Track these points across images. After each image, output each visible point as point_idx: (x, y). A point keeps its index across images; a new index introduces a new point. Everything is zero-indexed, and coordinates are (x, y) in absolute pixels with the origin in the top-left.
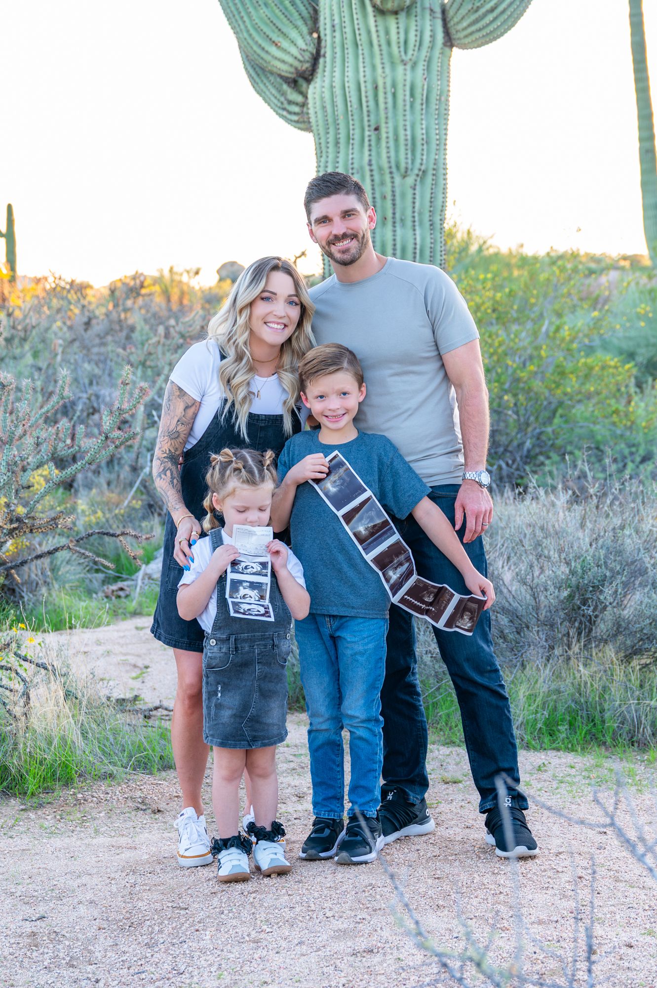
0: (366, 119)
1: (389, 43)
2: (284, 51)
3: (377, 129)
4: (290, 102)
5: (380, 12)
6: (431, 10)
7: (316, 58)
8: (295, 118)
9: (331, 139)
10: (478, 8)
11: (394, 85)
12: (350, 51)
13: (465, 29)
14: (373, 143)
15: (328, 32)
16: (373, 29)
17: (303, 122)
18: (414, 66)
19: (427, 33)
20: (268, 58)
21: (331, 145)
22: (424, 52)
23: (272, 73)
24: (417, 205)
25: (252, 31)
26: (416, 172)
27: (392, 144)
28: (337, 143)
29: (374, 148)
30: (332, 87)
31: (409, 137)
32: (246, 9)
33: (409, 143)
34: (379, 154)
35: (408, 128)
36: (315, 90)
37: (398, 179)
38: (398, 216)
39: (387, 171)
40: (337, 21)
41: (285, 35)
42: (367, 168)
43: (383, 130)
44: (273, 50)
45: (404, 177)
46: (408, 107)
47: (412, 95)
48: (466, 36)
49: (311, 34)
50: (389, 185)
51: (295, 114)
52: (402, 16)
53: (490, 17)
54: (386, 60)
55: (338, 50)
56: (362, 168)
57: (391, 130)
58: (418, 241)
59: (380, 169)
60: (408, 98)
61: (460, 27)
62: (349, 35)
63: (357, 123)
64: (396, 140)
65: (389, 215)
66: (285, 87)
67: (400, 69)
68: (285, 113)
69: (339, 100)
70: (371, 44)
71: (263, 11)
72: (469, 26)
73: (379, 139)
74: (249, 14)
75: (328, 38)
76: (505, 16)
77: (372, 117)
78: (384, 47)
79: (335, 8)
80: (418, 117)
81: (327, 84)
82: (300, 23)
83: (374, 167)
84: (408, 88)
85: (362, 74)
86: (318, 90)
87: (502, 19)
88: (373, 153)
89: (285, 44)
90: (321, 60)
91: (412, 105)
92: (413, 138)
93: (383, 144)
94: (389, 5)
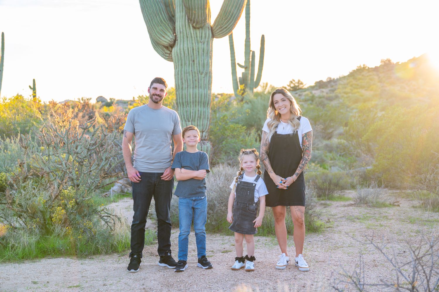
0: (190, 58)
1: (197, 37)
2: (166, 39)
3: (193, 61)
4: (166, 53)
5: (194, 28)
6: (208, 28)
7: (175, 41)
8: (167, 58)
9: (180, 64)
10: (222, 27)
11: (198, 49)
12: (186, 39)
13: (218, 33)
14: (192, 65)
15: (179, 33)
16: (192, 33)
17: (170, 59)
18: (204, 44)
19: (207, 34)
20: (161, 41)
21: (180, 66)
22: (206, 40)
23: (161, 45)
24: (205, 82)
25: (157, 33)
26: (205, 73)
27: (198, 65)
28: (182, 65)
29: (193, 66)
30: (180, 49)
31: (203, 63)
32: (155, 27)
33: (203, 65)
34: (194, 68)
35: (202, 61)
36: (174, 50)
37: (200, 75)
38: (200, 86)
39: (197, 73)
40: (181, 30)
41: (166, 34)
42: (191, 72)
43: (195, 61)
44: (163, 38)
45: (201, 74)
46: (202, 55)
47: (203, 51)
48: (218, 35)
49: (173, 34)
50: (197, 77)
51: (167, 56)
52: (200, 29)
53: (225, 30)
54: (196, 42)
55: (182, 39)
56: (189, 72)
57: (198, 61)
58: (205, 93)
59: (195, 72)
60: (202, 52)
61: (216, 32)
62: (185, 35)
63: (188, 59)
64: (199, 64)
65: (197, 85)
66: (164, 49)
67: (200, 44)
68: (164, 56)
69: (182, 53)
70: (192, 37)
71: (160, 27)
72: (219, 32)
73: (194, 64)
75: (179, 35)
76: (229, 29)
77: (192, 58)
78: (196, 38)
79: (181, 27)
80: (205, 58)
81: (179, 48)
82: (170, 31)
83: (193, 72)
84: (202, 49)
85: (189, 45)
86: (176, 50)
87: (228, 30)
88: (193, 68)
89: (166, 37)
90: (177, 41)
91: (203, 54)
92: (204, 64)
93: (196, 65)
94: (198, 26)
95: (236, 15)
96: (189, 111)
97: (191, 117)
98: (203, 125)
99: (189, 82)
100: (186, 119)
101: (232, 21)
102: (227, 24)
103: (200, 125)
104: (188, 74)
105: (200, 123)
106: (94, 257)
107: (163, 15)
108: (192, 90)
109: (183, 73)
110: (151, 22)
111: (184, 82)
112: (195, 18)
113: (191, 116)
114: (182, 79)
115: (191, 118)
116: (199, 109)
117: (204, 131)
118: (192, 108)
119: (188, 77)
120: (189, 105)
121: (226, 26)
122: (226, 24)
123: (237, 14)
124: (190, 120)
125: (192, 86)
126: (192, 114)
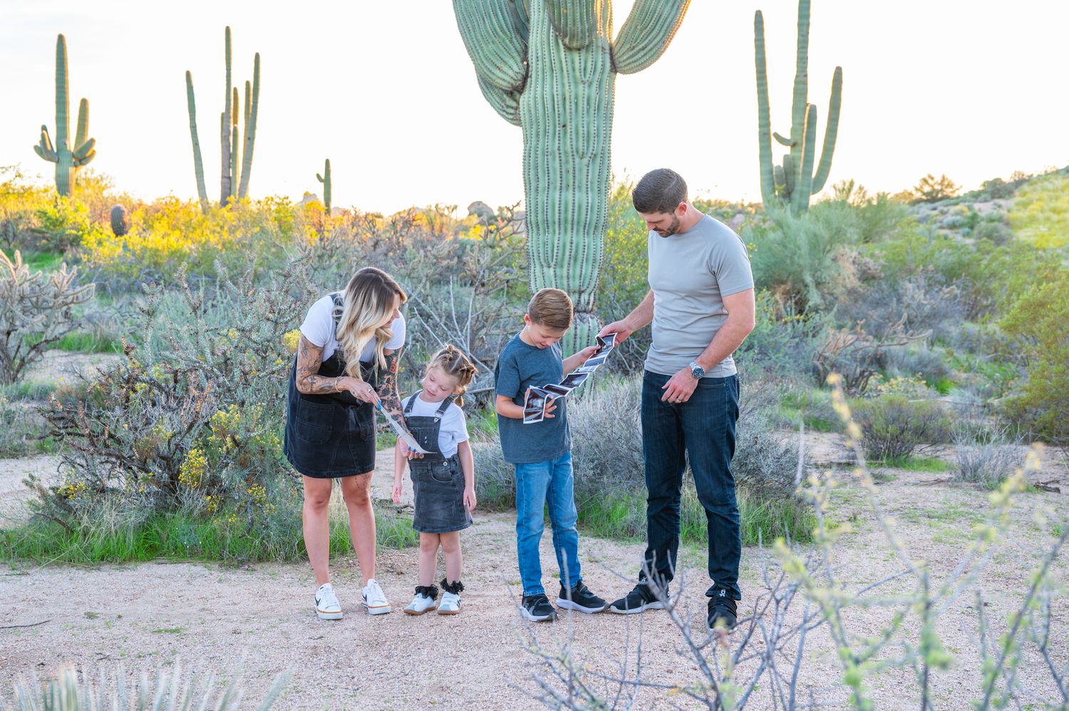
0: (557, 119)
1: (574, 69)
2: (505, 73)
3: (564, 126)
4: (508, 106)
5: (569, 49)
6: (603, 48)
7: (526, 78)
8: (511, 117)
9: (534, 132)
10: (634, 47)
11: (576, 97)
12: (548, 74)
13: (625, 61)
14: (561, 135)
15: (534, 61)
16: (564, 60)
17: (516, 120)
18: (590, 85)
19: (600, 64)
20: (494, 77)
21: (534, 136)
22: (597, 76)
23: (496, 87)
24: (590, 177)
25: (484, 60)
26: (590, 155)
27: (574, 136)
28: (538, 135)
29: (562, 139)
30: (535, 98)
31: (585, 132)
32: (480, 45)
33: (586, 135)
34: (565, 143)
35: (585, 126)
36: (524, 99)
37: (577, 160)
38: (577, 184)
39: (570, 154)
40: (540, 54)
41: (505, 63)
42: (557, 152)
43: (568, 127)
44: (497, 72)
45: (582, 158)
46: (585, 112)
47: (588, 104)
48: (625, 66)
49: (523, 62)
50: (571, 163)
51: (511, 114)
52: (583, 52)
53: (642, 53)
54: (572, 81)
55: (540, 73)
56: (553, 152)
57: (574, 127)
58: (590, 201)
59: (566, 152)
60: (585, 106)
61: (622, 59)
62: (548, 64)
63: (551, 124)
64: (577, 134)
65: (571, 184)
66: (505, 96)
67: (581, 86)
68: (504, 114)
69: (540, 106)
70: (562, 70)
71: (491, 46)
72: (628, 59)
73: (565, 133)
74: (482, 48)
75: (534, 65)
76: (653, 53)
77: (561, 118)
78: (570, 72)
79: (539, 45)
80: (592, 119)
81: (532, 95)
82: (515, 55)
83: (562, 151)
84: (585, 99)
85: (555, 89)
86: (526, 99)
87: (649, 55)
88: (561, 142)
89: (505, 69)
90: (529, 80)
91: (588, 110)
92: (588, 132)
93: (568, 136)
94: (575, 44)
95: (669, 20)
96: (550, 243)
97: (555, 257)
98: (581, 276)
99: (551, 175)
100: (542, 260)
101: (658, 34)
102: (647, 41)
103: (574, 277)
104: (550, 157)
105: (574, 271)
106: (258, 567)
107: (501, 18)
108: (558, 193)
109: (540, 153)
110: (472, 33)
111: (540, 175)
112: (566, 24)
113: (555, 254)
114: (536, 167)
115: (554, 260)
116: (574, 239)
117: (583, 292)
118: (557, 236)
119: (550, 163)
120: (551, 230)
121: (643, 45)
122: (643, 39)
123: (671, 16)
124: (552, 264)
125: (558, 185)
126: (555, 251)
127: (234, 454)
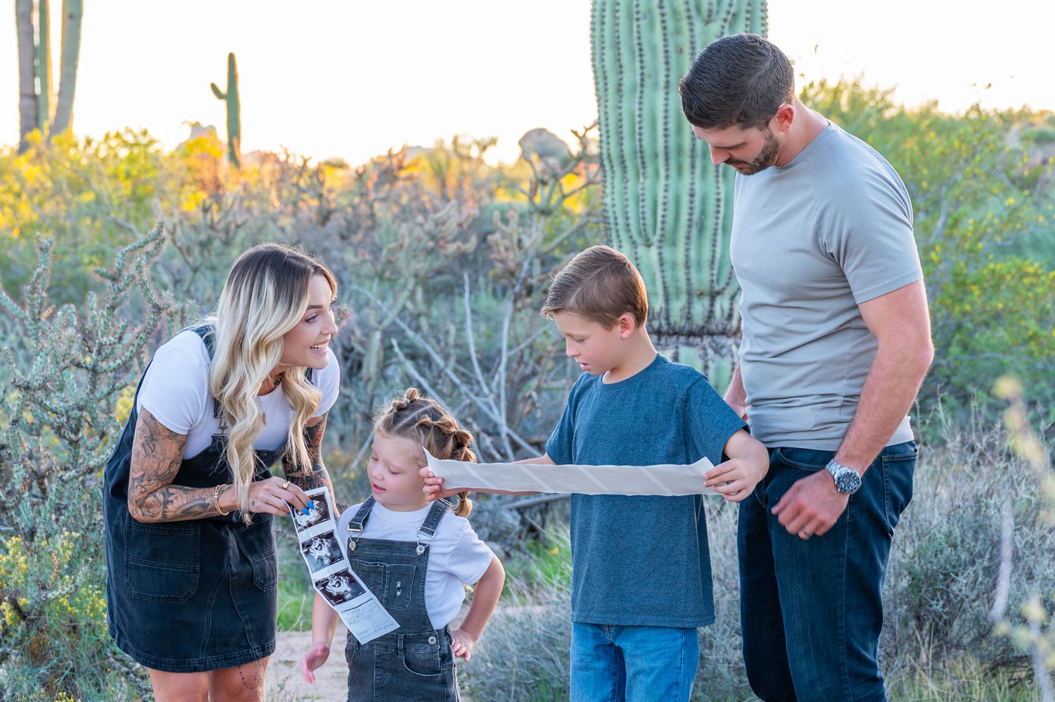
26: (723, 15)
37: (698, 26)
39: (684, 15)
42: (657, 12)
45: (707, 23)
50: (687, 33)
56: (650, 11)
59: (675, 12)
83: (667, 10)
96: (648, 197)
97: (659, 225)
98: (712, 262)
99: (646, 58)
100: (634, 232)
103: (699, 263)
104: (643, 23)
105: (699, 253)
108: (661, 95)
109: (622, 14)
111: (625, 59)
113: (659, 219)
114: (617, 45)
115: (659, 232)
116: (697, 187)
117: (718, 293)
118: (662, 181)
119: (644, 35)
120: (650, 170)
124: (655, 239)
125: (662, 79)
126: (660, 212)
127: (18, 635)
